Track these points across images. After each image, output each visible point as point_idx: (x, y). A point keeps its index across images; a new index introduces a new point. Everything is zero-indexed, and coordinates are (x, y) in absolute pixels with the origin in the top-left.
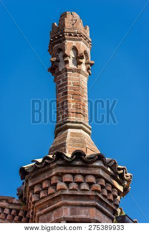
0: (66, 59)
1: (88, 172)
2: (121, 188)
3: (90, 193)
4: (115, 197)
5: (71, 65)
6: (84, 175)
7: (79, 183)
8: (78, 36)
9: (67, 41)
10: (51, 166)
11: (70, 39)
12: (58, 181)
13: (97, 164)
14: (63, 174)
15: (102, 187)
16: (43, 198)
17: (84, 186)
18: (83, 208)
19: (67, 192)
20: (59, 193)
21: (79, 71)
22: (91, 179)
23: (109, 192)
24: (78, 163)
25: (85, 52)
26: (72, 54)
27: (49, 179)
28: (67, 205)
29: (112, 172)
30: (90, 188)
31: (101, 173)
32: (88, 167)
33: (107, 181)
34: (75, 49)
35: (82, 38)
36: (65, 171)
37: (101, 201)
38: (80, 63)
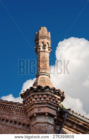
0: (39, 47)
1: (44, 93)
2: (59, 98)
3: (45, 102)
4: (57, 102)
5: (42, 49)
6: (42, 95)
7: (40, 98)
8: (44, 37)
9: (40, 40)
10: (30, 92)
11: (41, 39)
12: (33, 98)
13: (47, 90)
14: (34, 95)
15: (50, 99)
16: (28, 105)
17: (42, 99)
18: (42, 108)
19: (36, 102)
20: (33, 103)
21: (44, 51)
22: (45, 96)
23: (53, 100)
24: (39, 90)
25: (48, 43)
26: (42, 45)
27: (30, 98)
28: (36, 107)
29: (54, 92)
30: (45, 99)
31: (49, 93)
32: (43, 91)
33: (52, 96)
34: (43, 42)
35: (46, 38)
36: (35, 94)
37: (50, 104)
38: (45, 48)
